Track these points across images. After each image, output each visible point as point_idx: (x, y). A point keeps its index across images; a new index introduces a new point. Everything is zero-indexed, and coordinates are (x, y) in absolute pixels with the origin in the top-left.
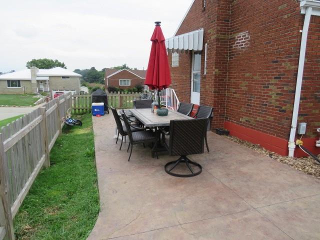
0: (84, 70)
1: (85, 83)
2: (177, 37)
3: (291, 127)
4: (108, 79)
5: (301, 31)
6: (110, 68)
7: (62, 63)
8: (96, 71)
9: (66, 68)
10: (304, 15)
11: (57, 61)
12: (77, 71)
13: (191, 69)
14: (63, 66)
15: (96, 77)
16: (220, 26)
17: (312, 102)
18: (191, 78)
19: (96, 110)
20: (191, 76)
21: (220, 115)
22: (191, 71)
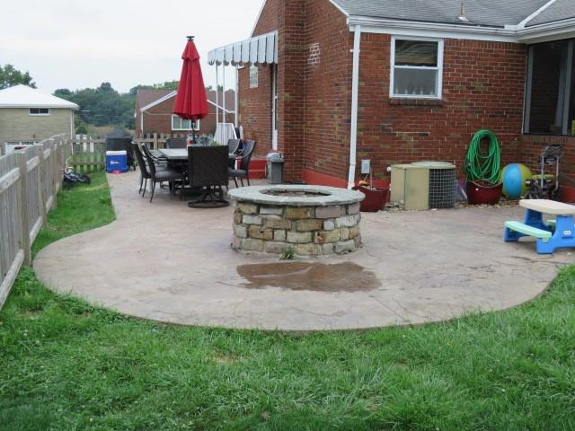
0: (82, 92)
1: (83, 124)
2: (256, 39)
3: (348, 164)
4: (144, 113)
5: (351, 51)
6: (152, 85)
7: (23, 73)
8: (115, 94)
9: (33, 86)
10: (353, 33)
11: (9, 68)
12: (62, 93)
13: (272, 93)
14: (26, 80)
15: (113, 110)
16: (288, 32)
17: (379, 134)
18: (272, 107)
19: (112, 163)
20: (272, 104)
21: (296, 161)
22: (272, 96)
